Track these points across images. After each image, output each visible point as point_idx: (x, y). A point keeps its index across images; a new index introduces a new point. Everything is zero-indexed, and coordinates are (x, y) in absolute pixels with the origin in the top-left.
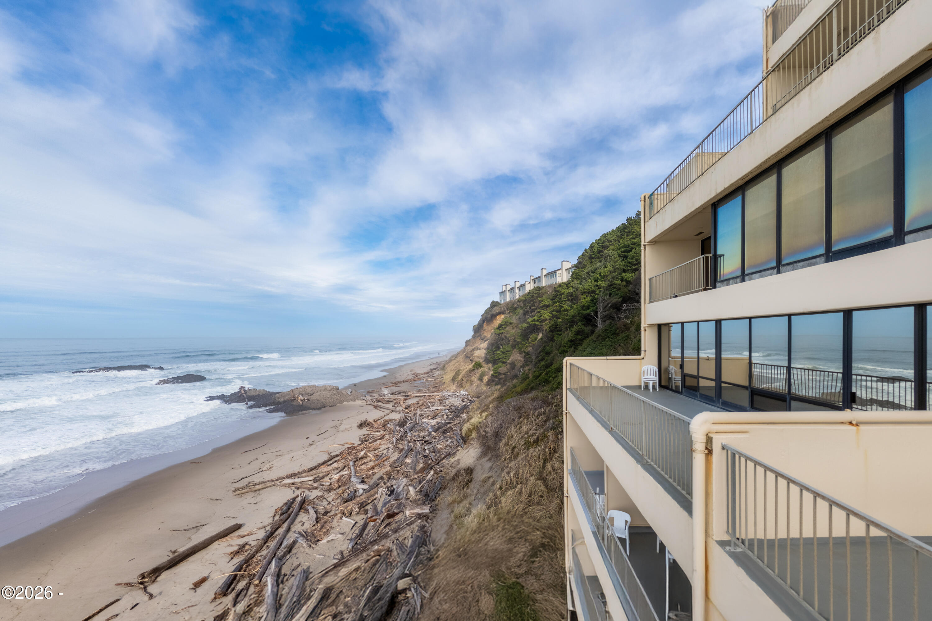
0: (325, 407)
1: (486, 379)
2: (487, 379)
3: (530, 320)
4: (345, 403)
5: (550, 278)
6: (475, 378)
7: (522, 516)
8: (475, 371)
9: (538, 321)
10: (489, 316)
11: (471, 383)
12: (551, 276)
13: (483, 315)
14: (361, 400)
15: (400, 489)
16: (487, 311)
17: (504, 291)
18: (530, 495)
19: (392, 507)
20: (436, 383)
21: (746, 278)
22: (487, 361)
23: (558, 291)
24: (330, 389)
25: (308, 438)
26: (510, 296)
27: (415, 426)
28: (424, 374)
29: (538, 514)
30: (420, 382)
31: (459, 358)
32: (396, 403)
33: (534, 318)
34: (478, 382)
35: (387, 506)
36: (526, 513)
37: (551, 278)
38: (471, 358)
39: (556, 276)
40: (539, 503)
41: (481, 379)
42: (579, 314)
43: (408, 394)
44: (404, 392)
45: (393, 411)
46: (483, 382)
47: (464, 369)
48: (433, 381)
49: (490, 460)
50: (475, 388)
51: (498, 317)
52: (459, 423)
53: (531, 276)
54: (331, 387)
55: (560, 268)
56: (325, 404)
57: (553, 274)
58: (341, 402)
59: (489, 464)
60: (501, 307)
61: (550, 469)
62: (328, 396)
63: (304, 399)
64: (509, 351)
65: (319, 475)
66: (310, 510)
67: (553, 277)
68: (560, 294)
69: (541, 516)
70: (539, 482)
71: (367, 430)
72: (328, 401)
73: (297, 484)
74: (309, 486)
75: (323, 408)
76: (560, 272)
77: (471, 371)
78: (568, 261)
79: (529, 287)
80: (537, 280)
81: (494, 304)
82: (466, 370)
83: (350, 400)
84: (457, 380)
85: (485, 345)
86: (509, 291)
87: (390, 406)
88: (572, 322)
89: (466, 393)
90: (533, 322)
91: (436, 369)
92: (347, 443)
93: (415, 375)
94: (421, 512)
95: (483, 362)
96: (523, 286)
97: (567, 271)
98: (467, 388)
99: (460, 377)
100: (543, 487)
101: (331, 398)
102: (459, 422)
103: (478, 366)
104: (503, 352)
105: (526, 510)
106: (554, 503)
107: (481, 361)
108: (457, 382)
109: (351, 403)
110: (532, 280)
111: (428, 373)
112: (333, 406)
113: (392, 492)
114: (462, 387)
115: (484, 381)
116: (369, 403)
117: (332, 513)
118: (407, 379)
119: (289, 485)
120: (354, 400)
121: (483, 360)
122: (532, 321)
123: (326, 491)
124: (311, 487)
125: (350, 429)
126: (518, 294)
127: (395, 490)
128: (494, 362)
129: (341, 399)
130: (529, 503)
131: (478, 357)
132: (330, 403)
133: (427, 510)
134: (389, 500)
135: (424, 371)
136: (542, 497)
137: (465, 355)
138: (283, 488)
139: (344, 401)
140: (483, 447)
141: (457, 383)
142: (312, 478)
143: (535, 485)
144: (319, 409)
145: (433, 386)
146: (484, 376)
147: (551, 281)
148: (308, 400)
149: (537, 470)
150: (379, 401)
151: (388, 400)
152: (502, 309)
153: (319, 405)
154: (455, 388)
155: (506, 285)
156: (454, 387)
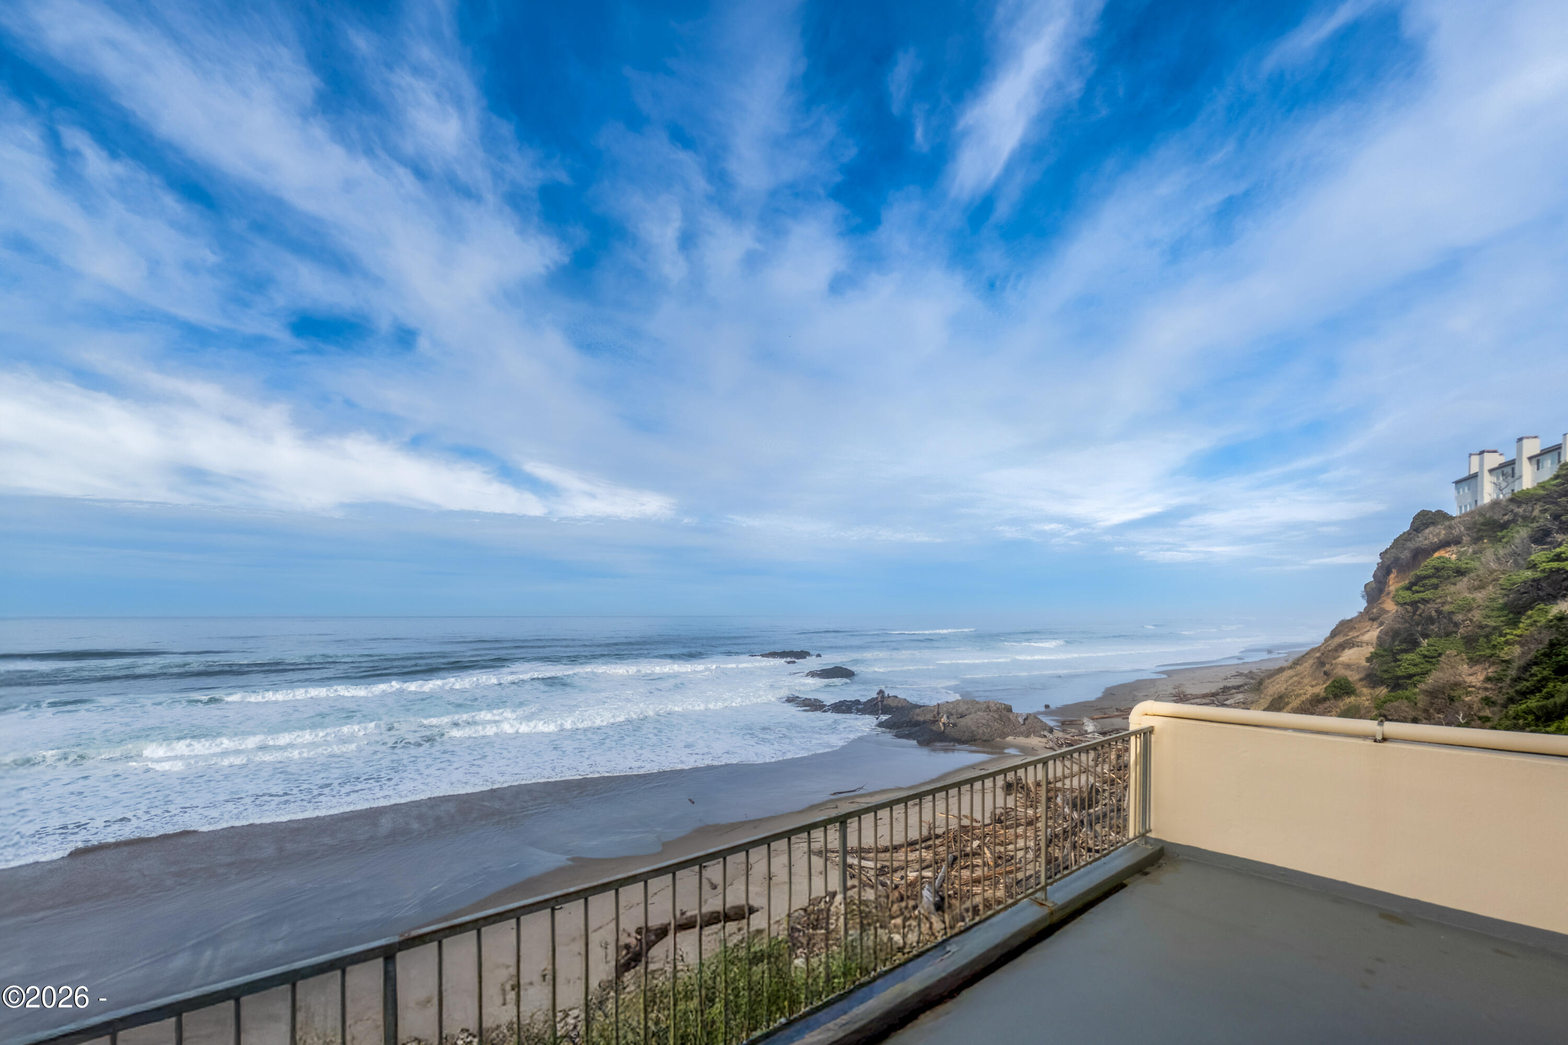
10: (1406, 555)
14: (1039, 736)
16: (1399, 542)
22: (1370, 677)
24: (996, 708)
26: (1494, 486)
31: (1303, 665)
38: (1329, 668)
45: (1085, 770)
51: (1436, 555)
54: (998, 706)
56: (975, 736)
60: (1448, 527)
62: (987, 721)
63: (949, 723)
71: (1016, 800)
72: (981, 731)
81: (1427, 519)
85: (1376, 635)
86: (1493, 470)
95: (1361, 680)
96: (1551, 451)
103: (1343, 688)
104: (1425, 656)
107: (1354, 677)
109: (1020, 739)
116: (1051, 744)
121: (1362, 675)
129: (1005, 730)
132: (984, 733)
148: (954, 724)
150: (1069, 745)
152: (1456, 530)
153: (967, 736)
155: (1482, 453)
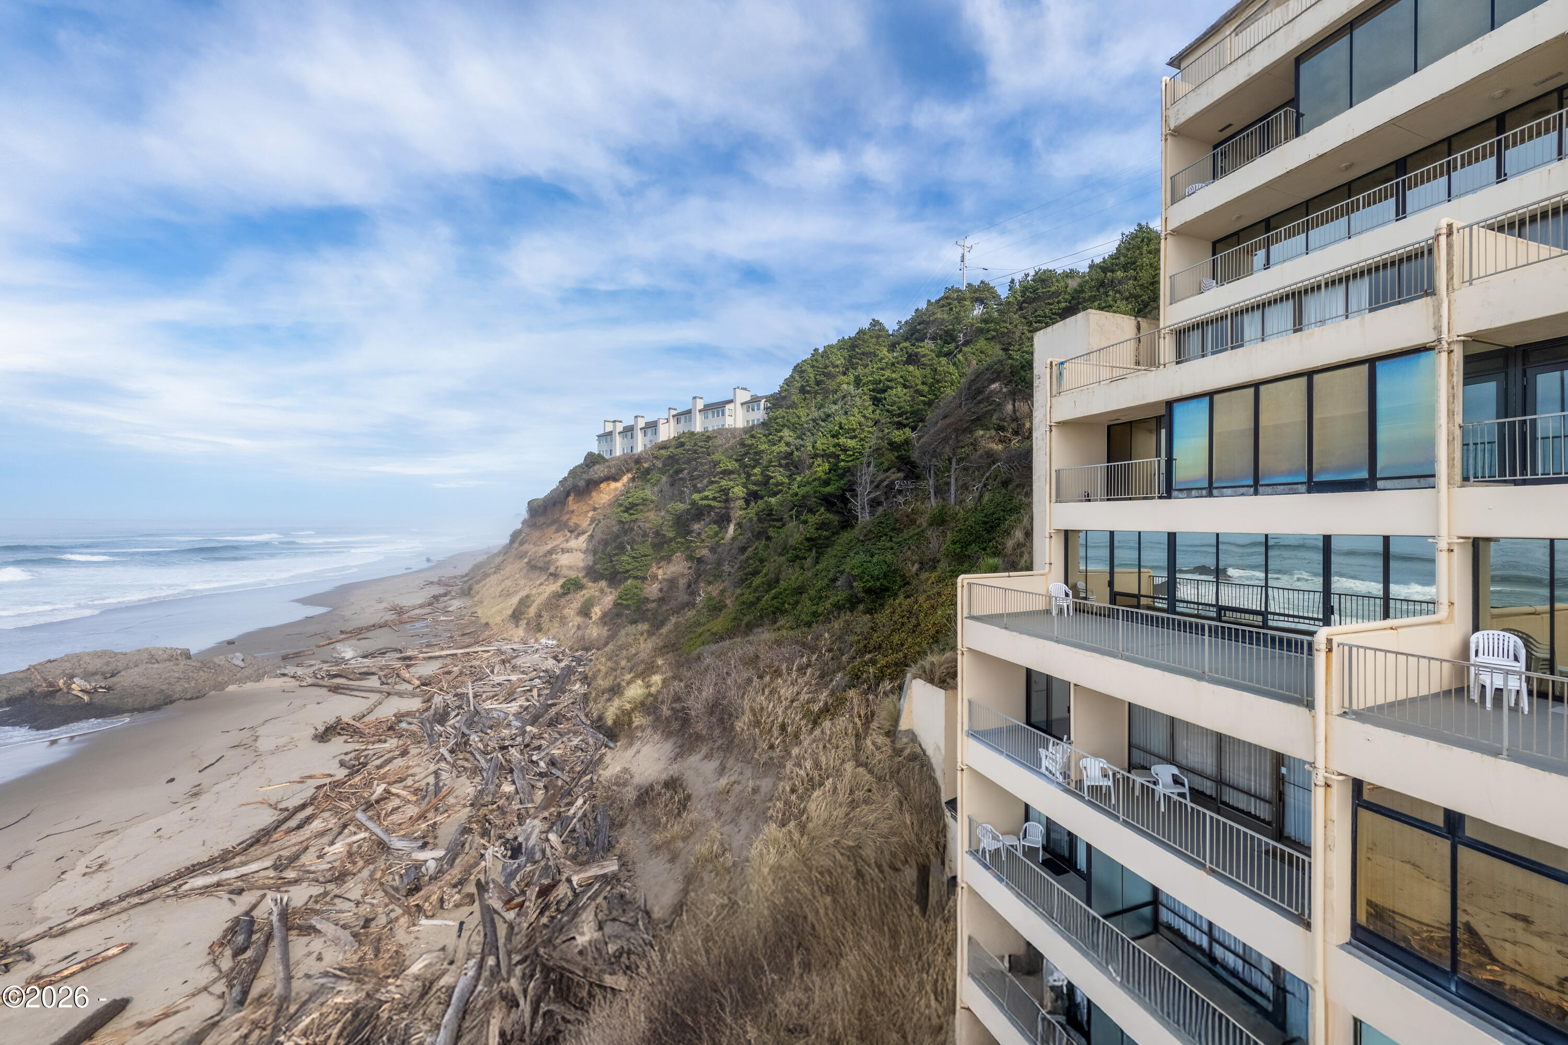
0: (171, 702)
1: (597, 612)
2: (599, 613)
3: (696, 496)
4: (231, 688)
5: (710, 415)
6: (571, 611)
7: (846, 825)
8: (570, 596)
9: (714, 499)
10: (582, 484)
11: (563, 621)
12: (713, 413)
13: (565, 479)
14: (276, 676)
15: (533, 840)
16: (573, 473)
17: (610, 433)
18: (852, 792)
19: (532, 877)
20: (467, 626)
21: (1215, 492)
22: (593, 574)
23: (750, 446)
24: (165, 656)
25: (172, 780)
26: (622, 444)
27: (475, 719)
28: (421, 606)
29: (871, 818)
30: (418, 625)
31: (508, 569)
32: (390, 676)
33: (706, 493)
34: (579, 620)
35: (518, 878)
36: (850, 820)
37: (713, 416)
38: (552, 570)
39: (723, 415)
40: (866, 802)
41: (585, 612)
42: (815, 492)
43: (408, 654)
44: (396, 650)
45: (389, 694)
46: (591, 618)
47: (539, 594)
48: (452, 621)
49: (708, 757)
50: (573, 631)
51: (602, 485)
52: (573, 703)
53: (670, 409)
54: (169, 652)
55: (732, 398)
56: (170, 696)
57: (716, 408)
58: (220, 686)
59: (714, 764)
60: (609, 467)
61: (872, 747)
62: (177, 675)
63: (95, 689)
64: (647, 556)
65: (282, 853)
66: (318, 926)
67: (718, 416)
68: (755, 453)
69: (877, 819)
70: (861, 769)
71: (346, 742)
72: (178, 688)
73: (229, 885)
74: (272, 882)
75: (166, 704)
76: (730, 406)
77: (558, 596)
78: (745, 389)
79: (667, 432)
80: (683, 418)
81: (592, 460)
82: (546, 595)
83: (248, 679)
84: (527, 616)
85: (581, 542)
86: (620, 433)
87: (374, 682)
88: (801, 507)
89: (555, 642)
90: (705, 502)
91: (445, 595)
92: (310, 777)
93: (399, 611)
94: (602, 872)
95: (584, 577)
96: (652, 426)
97: (745, 406)
98: (553, 631)
99: (532, 611)
100: (868, 777)
101: (188, 679)
102: (572, 700)
103: (572, 586)
104: (634, 557)
105: (851, 815)
106: (891, 796)
107: (581, 575)
108: (525, 621)
109: (249, 686)
110: (673, 416)
111: (430, 604)
112: (197, 698)
113: (516, 851)
114: (540, 630)
115: (594, 617)
116: (310, 681)
117: (382, 920)
118: (383, 620)
119: (205, 891)
120: (259, 679)
121: (584, 573)
122: (702, 499)
123: (330, 881)
124: (279, 882)
125: (292, 744)
126: (640, 444)
127: (524, 845)
128: (614, 578)
129: (220, 679)
130: (853, 805)
131: (570, 568)
132: (185, 691)
133: (615, 868)
134: (516, 865)
135: (420, 601)
136: (869, 791)
137: (527, 563)
138: (186, 899)
139: (227, 684)
140: (672, 740)
141: (528, 624)
142: (268, 862)
143: (855, 776)
144: (155, 708)
145: (460, 633)
146: (593, 606)
147: (713, 424)
148: (109, 689)
149: (849, 753)
150: (335, 676)
151: (363, 670)
152: (613, 471)
153: (151, 700)
154: (523, 634)
155: (614, 422)
156: (521, 632)
